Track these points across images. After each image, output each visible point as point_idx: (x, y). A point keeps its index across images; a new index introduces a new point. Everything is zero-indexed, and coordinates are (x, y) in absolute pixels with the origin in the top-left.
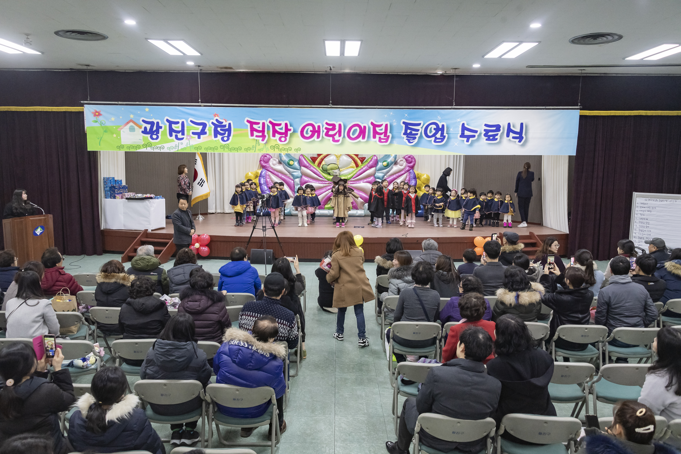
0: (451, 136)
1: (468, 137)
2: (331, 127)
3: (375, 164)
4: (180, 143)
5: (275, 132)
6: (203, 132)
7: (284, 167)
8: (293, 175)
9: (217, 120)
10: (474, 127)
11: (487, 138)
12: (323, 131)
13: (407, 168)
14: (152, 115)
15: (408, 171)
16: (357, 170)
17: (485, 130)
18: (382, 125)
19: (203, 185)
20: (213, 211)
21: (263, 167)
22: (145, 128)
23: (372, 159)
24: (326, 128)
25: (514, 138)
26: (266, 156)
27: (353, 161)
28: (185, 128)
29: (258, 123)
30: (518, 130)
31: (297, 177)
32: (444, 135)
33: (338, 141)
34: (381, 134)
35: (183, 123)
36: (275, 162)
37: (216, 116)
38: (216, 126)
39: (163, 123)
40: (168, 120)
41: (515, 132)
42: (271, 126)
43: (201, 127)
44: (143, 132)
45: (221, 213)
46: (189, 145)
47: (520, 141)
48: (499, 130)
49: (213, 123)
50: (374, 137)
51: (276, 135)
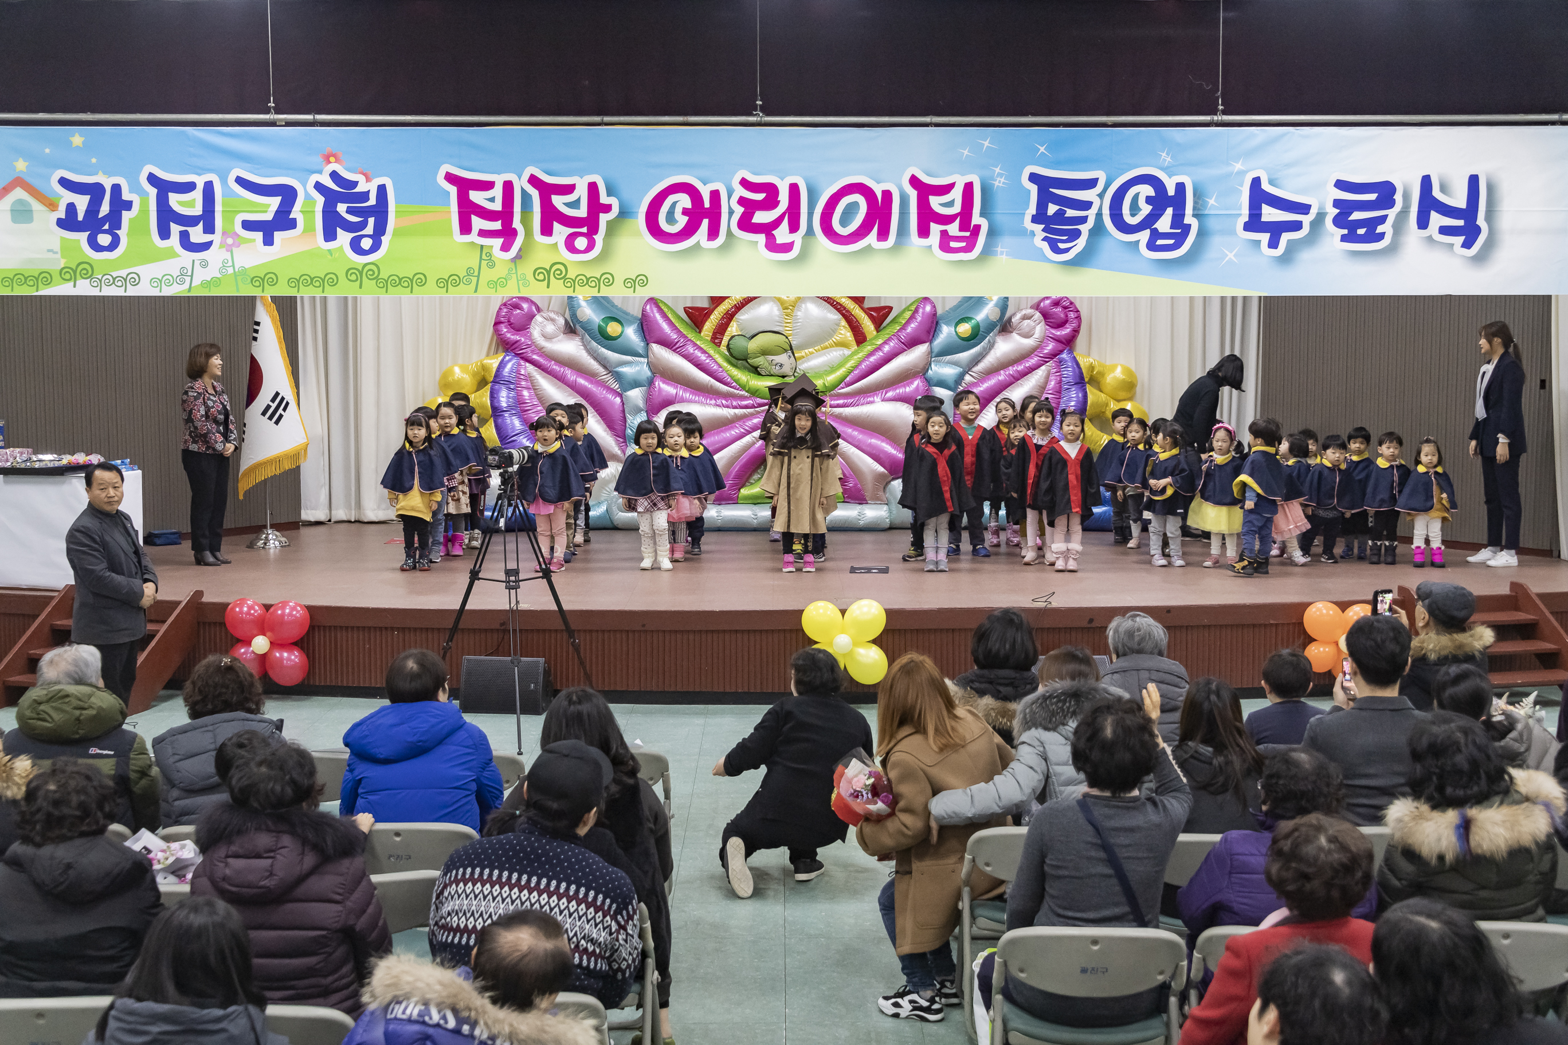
0: (1212, 224)
1: (1276, 230)
2: (760, 197)
3: (929, 332)
4: (197, 263)
5: (550, 217)
6: (283, 220)
7: (585, 346)
8: (618, 377)
9: (334, 175)
10: (1296, 192)
11: (1345, 231)
12: (731, 212)
13: (1050, 347)
14: (94, 160)
15: (1053, 355)
16: (861, 355)
17: (1337, 203)
18: (951, 186)
19: (281, 416)
20: (321, 515)
21: (508, 347)
22: (71, 208)
23: (916, 311)
24: (742, 201)
25: (1444, 230)
26: (517, 306)
27: (844, 323)
28: (218, 208)
29: (488, 186)
30: (1460, 201)
31: (636, 384)
32: (1186, 221)
33: (787, 248)
34: (948, 220)
35: (209, 187)
36: (550, 328)
37: (332, 159)
38: (331, 198)
39: (136, 188)
40: (152, 179)
41: (1447, 211)
42: (535, 193)
43: (274, 202)
44: (60, 223)
45: (350, 522)
46: (230, 270)
47: (1467, 245)
48: (1391, 204)
49: (319, 187)
50: (924, 232)
51: (556, 226)
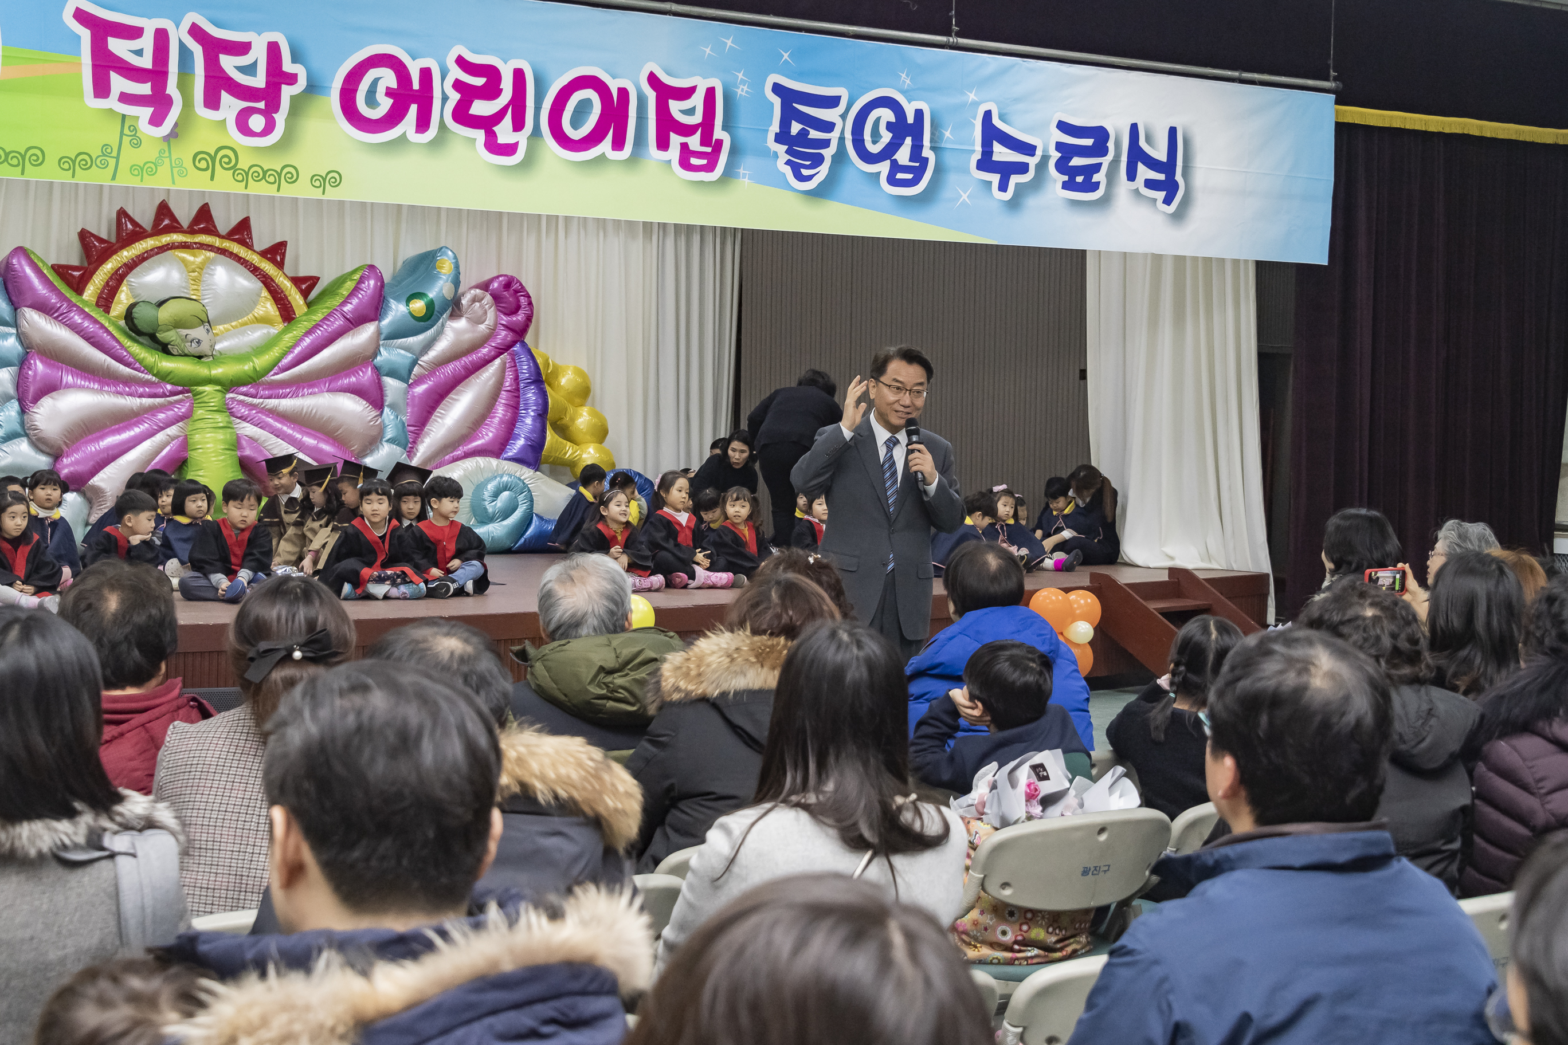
0: (949, 159)
2: (479, 81)
3: (376, 308)
5: (217, 84)
10: (1023, 131)
11: (1066, 178)
12: (445, 99)
13: (503, 334)
15: (505, 348)
16: (293, 333)
17: (1060, 146)
18: (692, 90)
23: (361, 281)
24: (458, 85)
27: (265, 293)
29: (134, 32)
32: (924, 154)
33: (509, 150)
34: (687, 130)
41: (1153, 164)
42: (197, 50)
47: (1168, 200)
48: (1104, 152)
50: (663, 144)
51: (225, 97)
